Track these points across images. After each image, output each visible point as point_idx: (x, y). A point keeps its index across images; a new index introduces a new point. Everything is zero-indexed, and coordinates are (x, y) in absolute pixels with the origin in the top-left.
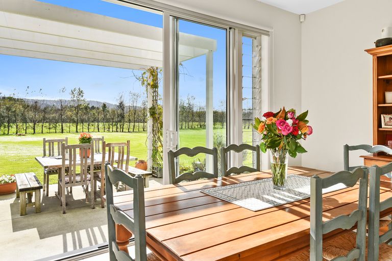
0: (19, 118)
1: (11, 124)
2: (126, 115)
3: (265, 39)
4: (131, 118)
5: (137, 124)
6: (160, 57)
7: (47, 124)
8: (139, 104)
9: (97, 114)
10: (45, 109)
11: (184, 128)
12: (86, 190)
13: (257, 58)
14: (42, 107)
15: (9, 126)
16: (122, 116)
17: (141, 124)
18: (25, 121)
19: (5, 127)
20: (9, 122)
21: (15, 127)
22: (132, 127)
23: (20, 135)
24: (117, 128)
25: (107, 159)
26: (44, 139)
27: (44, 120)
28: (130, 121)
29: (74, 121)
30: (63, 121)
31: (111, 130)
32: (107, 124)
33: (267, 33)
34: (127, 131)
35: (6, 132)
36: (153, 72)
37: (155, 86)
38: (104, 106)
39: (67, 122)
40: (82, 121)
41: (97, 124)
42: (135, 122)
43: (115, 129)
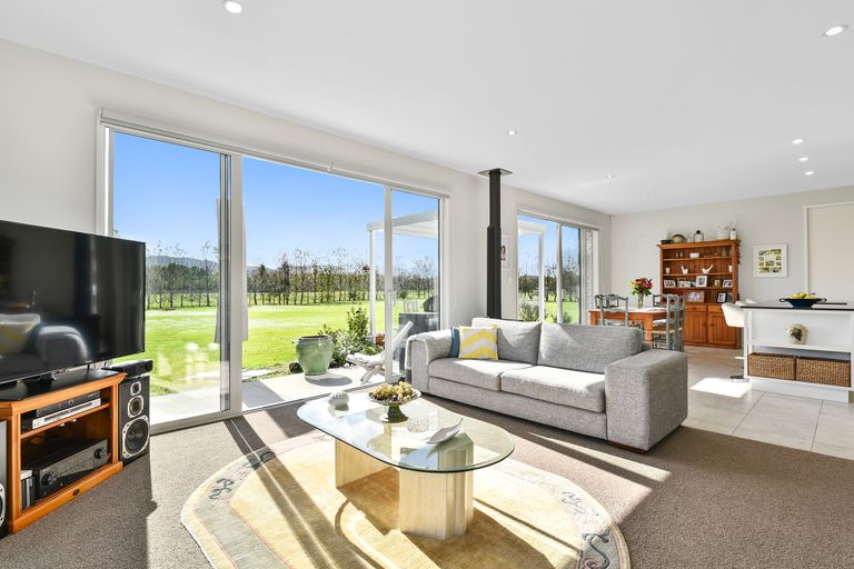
2: (292, 281)
3: (596, 233)
4: (299, 285)
5: (305, 294)
7: (189, 295)
9: (253, 280)
16: (286, 283)
17: (311, 294)
22: (299, 298)
24: (280, 299)
28: (297, 290)
31: (272, 301)
34: (293, 303)
38: (263, 268)
41: (253, 293)
42: (303, 291)
43: (277, 302)
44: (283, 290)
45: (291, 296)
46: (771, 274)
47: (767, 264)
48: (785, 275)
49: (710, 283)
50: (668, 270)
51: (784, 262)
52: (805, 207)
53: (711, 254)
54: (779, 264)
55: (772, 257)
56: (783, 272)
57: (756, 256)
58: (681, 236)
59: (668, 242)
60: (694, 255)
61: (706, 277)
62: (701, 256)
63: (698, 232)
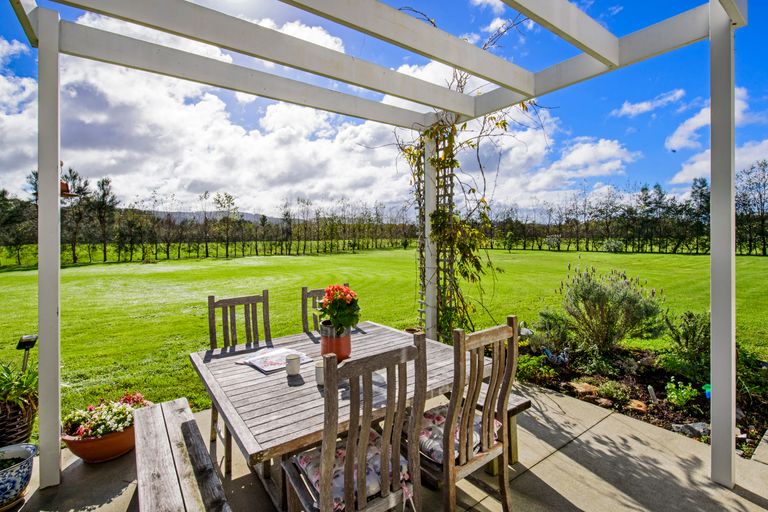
0: (146, 237)
1: (135, 246)
2: (294, 231)
4: (302, 234)
7: (186, 245)
9: (254, 230)
10: (183, 223)
11: (370, 247)
14: (178, 223)
15: (132, 249)
16: (288, 232)
17: (315, 243)
18: (153, 240)
19: (127, 251)
20: (132, 243)
21: (141, 250)
22: (302, 247)
23: (148, 262)
24: (282, 249)
26: (211, 298)
27: (180, 239)
28: (299, 239)
29: (222, 241)
30: (208, 240)
31: (274, 251)
32: (268, 243)
34: (295, 253)
35: (129, 258)
38: (264, 219)
39: (213, 242)
40: (235, 240)
41: (254, 243)
42: (306, 239)
43: (279, 251)
44: (286, 239)
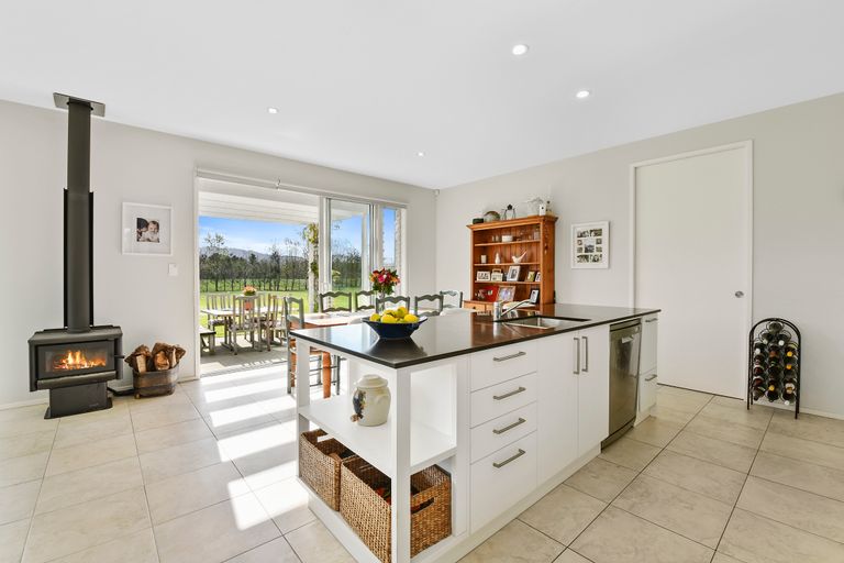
2: (282, 269)
3: (404, 211)
5: (296, 280)
6: (317, 216)
8: (300, 254)
9: (243, 268)
12: (252, 340)
13: (397, 226)
16: (277, 270)
17: (303, 281)
22: (290, 284)
24: (271, 285)
25: (271, 310)
28: (288, 277)
29: (213, 278)
32: (257, 280)
33: (404, 207)
34: (284, 289)
36: (313, 227)
37: (316, 242)
38: (253, 257)
40: (224, 277)
41: (243, 280)
42: (294, 277)
43: (267, 287)
44: (275, 277)
45: (282, 283)
46: (589, 265)
47: (587, 251)
48: (607, 266)
49: (522, 277)
50: (483, 258)
51: (604, 246)
52: (632, 166)
53: (526, 236)
54: (599, 250)
55: (590, 240)
56: (603, 263)
57: (574, 239)
58: (493, 213)
59: (481, 221)
60: (506, 239)
61: (518, 268)
62: (515, 239)
63: (510, 207)
